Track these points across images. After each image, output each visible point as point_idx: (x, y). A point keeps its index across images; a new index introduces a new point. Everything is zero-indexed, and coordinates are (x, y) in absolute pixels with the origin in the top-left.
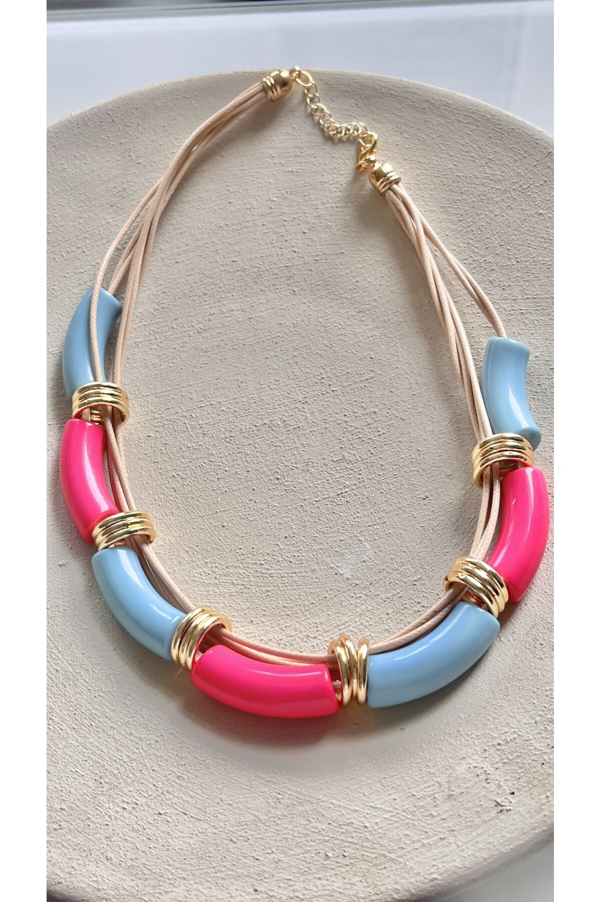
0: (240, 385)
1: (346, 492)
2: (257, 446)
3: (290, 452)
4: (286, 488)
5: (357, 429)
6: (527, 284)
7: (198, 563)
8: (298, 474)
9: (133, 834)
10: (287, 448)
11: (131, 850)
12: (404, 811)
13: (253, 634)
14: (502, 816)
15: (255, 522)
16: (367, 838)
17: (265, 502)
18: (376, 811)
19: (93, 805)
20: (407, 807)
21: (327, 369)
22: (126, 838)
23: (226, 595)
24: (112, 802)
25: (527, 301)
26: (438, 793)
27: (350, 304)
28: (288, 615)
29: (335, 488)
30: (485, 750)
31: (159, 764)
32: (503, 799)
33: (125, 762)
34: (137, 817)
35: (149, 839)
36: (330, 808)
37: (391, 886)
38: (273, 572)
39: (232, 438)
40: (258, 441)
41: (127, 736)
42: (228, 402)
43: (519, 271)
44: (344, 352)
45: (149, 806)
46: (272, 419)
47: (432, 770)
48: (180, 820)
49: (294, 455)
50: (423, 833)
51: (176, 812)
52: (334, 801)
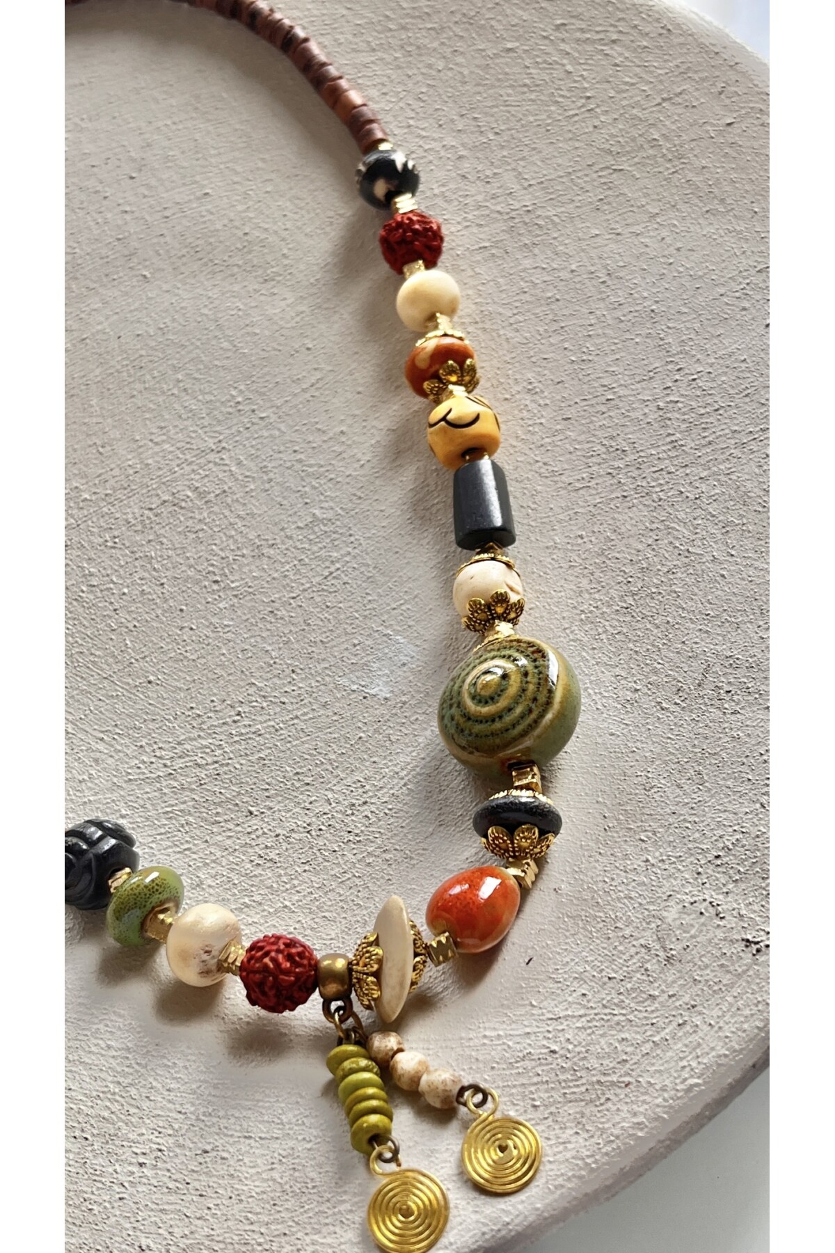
0: (101, 450)
1: (338, 569)
2: (164, 540)
3: (221, 534)
4: (235, 593)
5: (322, 466)
6: (522, 163)
7: (128, 752)
8: (248, 565)
9: (172, 1198)
10: (215, 529)
11: (178, 1222)
12: (605, 1007)
13: (260, 832)
14: (761, 958)
15: (203, 661)
16: (562, 1067)
17: (207, 624)
18: (562, 1023)
19: (86, 1177)
20: (609, 998)
21: (242, 387)
22: (161, 1207)
23: (194, 787)
24: (117, 1160)
25: (531, 189)
26: (649, 961)
27: (245, 274)
28: (308, 784)
29: (318, 569)
30: (699, 873)
31: (174, 1078)
32: (754, 933)
33: (114, 1094)
34: (168, 1170)
35: (201, 1195)
36: (484, 1044)
37: (629, 1122)
38: (259, 726)
39: (117, 540)
40: (162, 531)
41: (103, 1052)
42: (90, 484)
43: (503, 147)
44: (261, 353)
45: (182, 1146)
46: (175, 491)
47: (627, 932)
48: (243, 1149)
49: (232, 537)
50: (647, 1028)
51: (231, 1140)
52: (487, 1033)
